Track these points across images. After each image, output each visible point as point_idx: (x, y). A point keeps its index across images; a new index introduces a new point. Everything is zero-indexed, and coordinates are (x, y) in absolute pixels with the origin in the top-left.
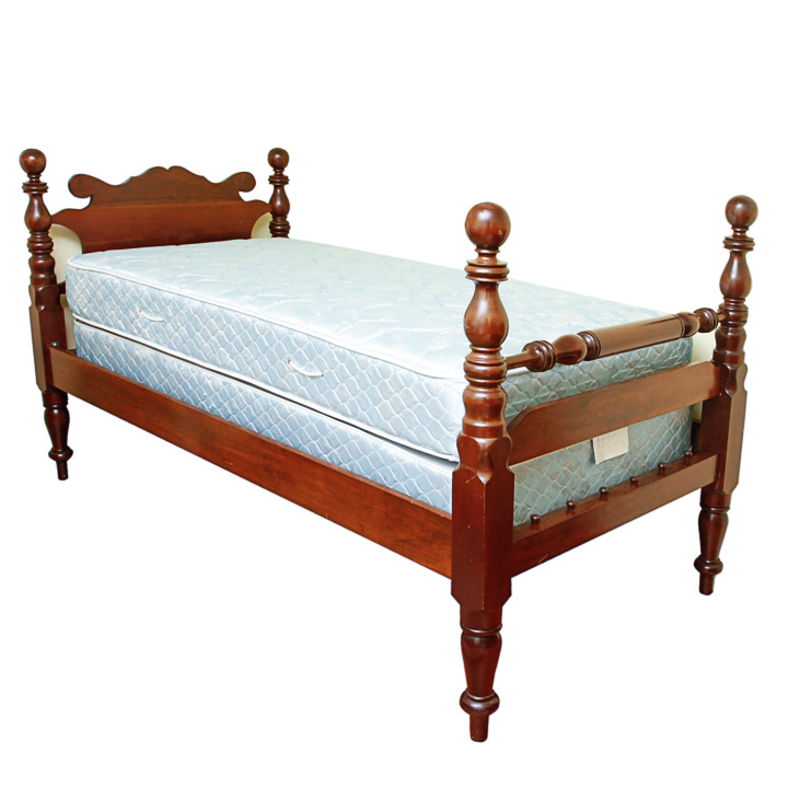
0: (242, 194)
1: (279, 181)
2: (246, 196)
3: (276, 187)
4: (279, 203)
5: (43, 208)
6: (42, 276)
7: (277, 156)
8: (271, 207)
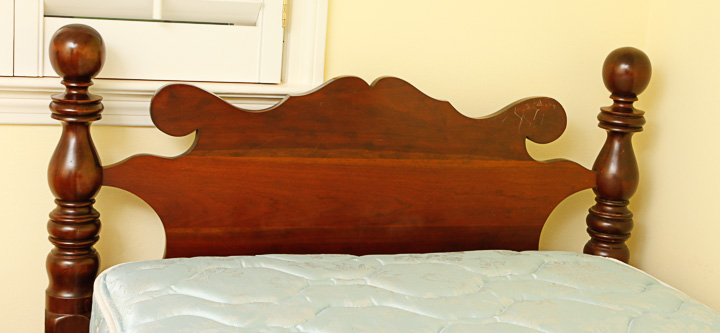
0: (531, 147)
1: (622, 121)
2: (539, 152)
3: (612, 136)
4: (613, 169)
5: (87, 151)
6: (66, 295)
7: (624, 67)
8: (596, 179)
